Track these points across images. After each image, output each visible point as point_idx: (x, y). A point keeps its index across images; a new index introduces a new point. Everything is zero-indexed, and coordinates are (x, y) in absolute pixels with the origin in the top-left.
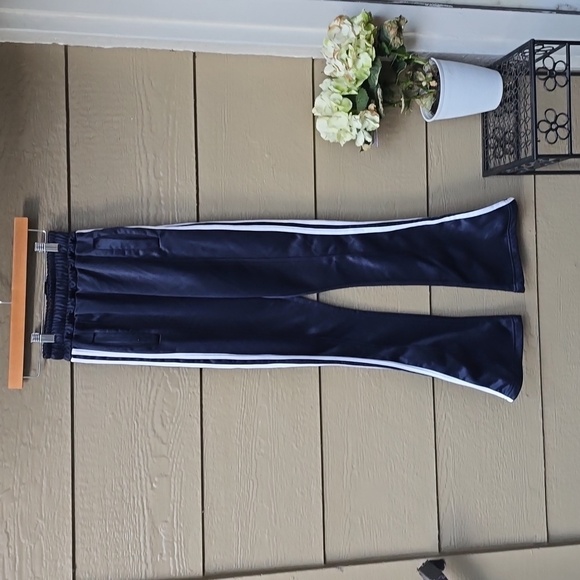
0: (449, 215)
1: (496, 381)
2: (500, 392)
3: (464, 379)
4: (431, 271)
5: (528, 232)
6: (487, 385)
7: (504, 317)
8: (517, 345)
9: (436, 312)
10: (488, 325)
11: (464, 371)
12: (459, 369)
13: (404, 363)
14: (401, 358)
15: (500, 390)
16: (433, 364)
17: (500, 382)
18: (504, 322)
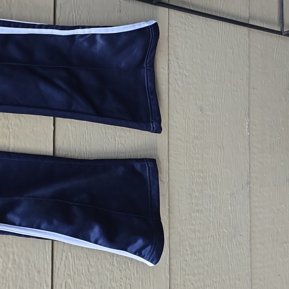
0: (83, 27)
1: (135, 241)
2: (140, 255)
3: (96, 242)
4: (58, 97)
5: (162, 70)
6: (125, 249)
7: (137, 160)
8: (153, 193)
9: (60, 153)
10: (121, 170)
11: (96, 231)
12: (91, 228)
13: (13, 224)
14: (10, 216)
15: (139, 253)
16: (55, 222)
17: (140, 243)
18: (138, 167)
